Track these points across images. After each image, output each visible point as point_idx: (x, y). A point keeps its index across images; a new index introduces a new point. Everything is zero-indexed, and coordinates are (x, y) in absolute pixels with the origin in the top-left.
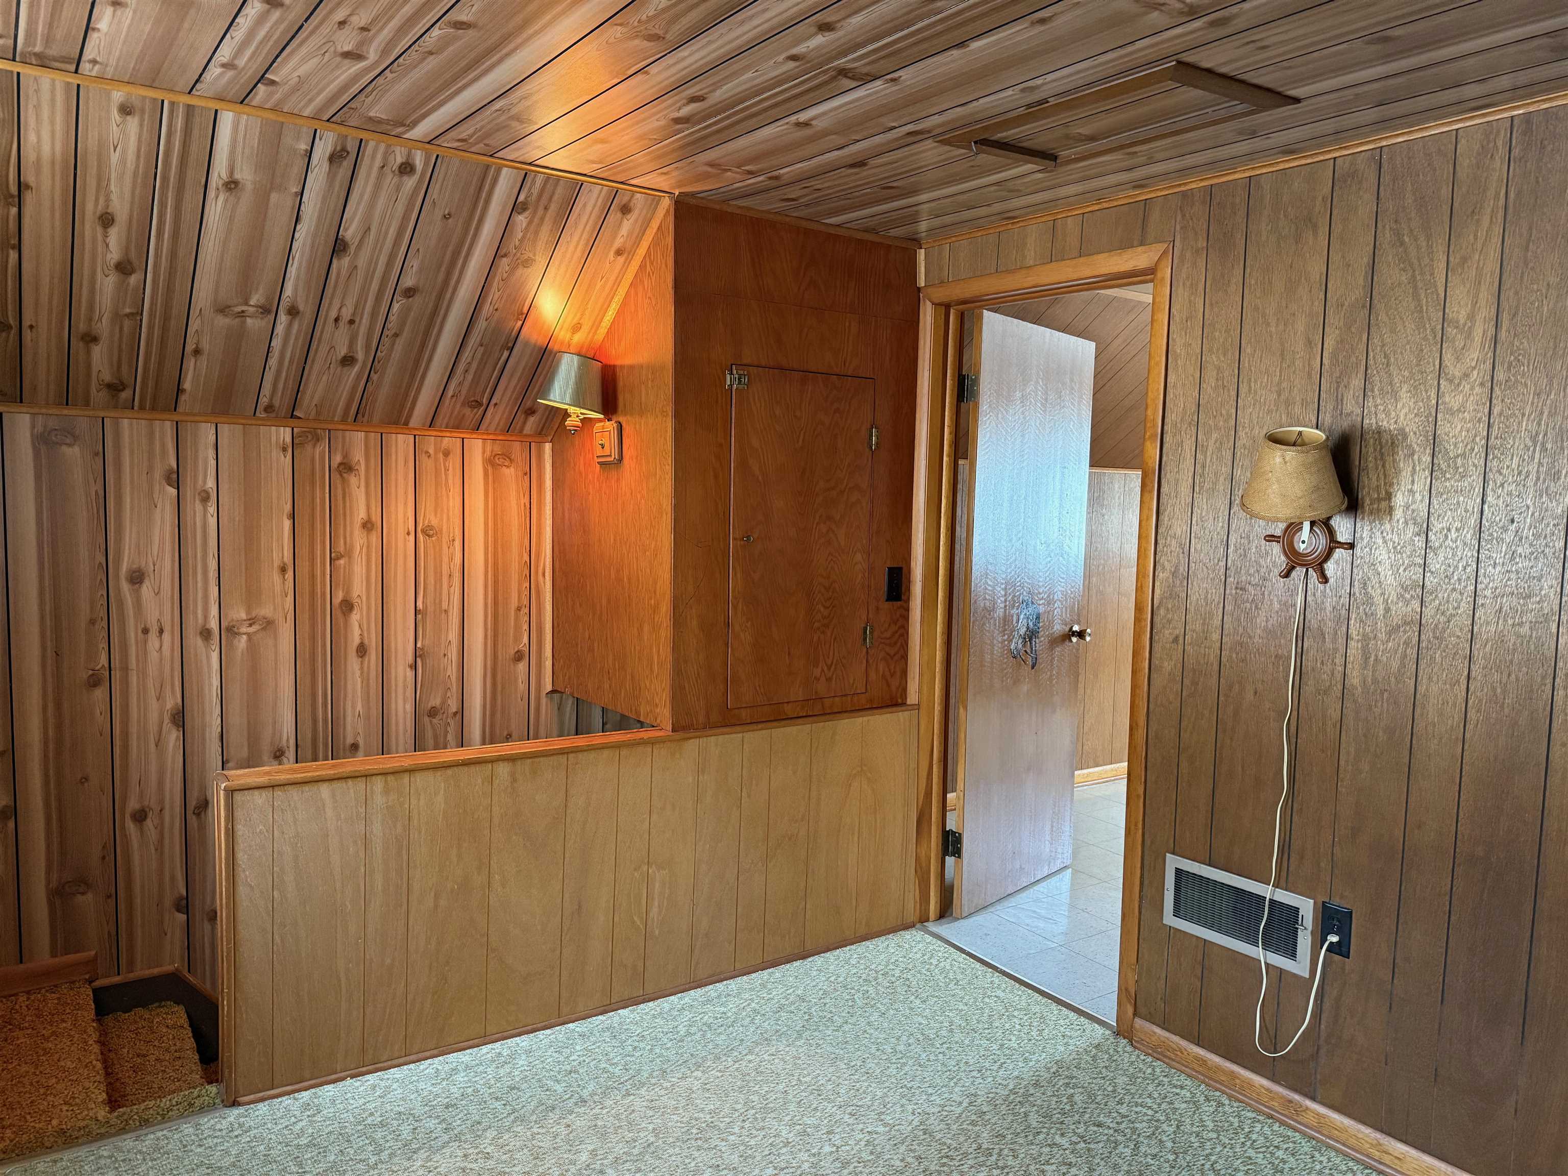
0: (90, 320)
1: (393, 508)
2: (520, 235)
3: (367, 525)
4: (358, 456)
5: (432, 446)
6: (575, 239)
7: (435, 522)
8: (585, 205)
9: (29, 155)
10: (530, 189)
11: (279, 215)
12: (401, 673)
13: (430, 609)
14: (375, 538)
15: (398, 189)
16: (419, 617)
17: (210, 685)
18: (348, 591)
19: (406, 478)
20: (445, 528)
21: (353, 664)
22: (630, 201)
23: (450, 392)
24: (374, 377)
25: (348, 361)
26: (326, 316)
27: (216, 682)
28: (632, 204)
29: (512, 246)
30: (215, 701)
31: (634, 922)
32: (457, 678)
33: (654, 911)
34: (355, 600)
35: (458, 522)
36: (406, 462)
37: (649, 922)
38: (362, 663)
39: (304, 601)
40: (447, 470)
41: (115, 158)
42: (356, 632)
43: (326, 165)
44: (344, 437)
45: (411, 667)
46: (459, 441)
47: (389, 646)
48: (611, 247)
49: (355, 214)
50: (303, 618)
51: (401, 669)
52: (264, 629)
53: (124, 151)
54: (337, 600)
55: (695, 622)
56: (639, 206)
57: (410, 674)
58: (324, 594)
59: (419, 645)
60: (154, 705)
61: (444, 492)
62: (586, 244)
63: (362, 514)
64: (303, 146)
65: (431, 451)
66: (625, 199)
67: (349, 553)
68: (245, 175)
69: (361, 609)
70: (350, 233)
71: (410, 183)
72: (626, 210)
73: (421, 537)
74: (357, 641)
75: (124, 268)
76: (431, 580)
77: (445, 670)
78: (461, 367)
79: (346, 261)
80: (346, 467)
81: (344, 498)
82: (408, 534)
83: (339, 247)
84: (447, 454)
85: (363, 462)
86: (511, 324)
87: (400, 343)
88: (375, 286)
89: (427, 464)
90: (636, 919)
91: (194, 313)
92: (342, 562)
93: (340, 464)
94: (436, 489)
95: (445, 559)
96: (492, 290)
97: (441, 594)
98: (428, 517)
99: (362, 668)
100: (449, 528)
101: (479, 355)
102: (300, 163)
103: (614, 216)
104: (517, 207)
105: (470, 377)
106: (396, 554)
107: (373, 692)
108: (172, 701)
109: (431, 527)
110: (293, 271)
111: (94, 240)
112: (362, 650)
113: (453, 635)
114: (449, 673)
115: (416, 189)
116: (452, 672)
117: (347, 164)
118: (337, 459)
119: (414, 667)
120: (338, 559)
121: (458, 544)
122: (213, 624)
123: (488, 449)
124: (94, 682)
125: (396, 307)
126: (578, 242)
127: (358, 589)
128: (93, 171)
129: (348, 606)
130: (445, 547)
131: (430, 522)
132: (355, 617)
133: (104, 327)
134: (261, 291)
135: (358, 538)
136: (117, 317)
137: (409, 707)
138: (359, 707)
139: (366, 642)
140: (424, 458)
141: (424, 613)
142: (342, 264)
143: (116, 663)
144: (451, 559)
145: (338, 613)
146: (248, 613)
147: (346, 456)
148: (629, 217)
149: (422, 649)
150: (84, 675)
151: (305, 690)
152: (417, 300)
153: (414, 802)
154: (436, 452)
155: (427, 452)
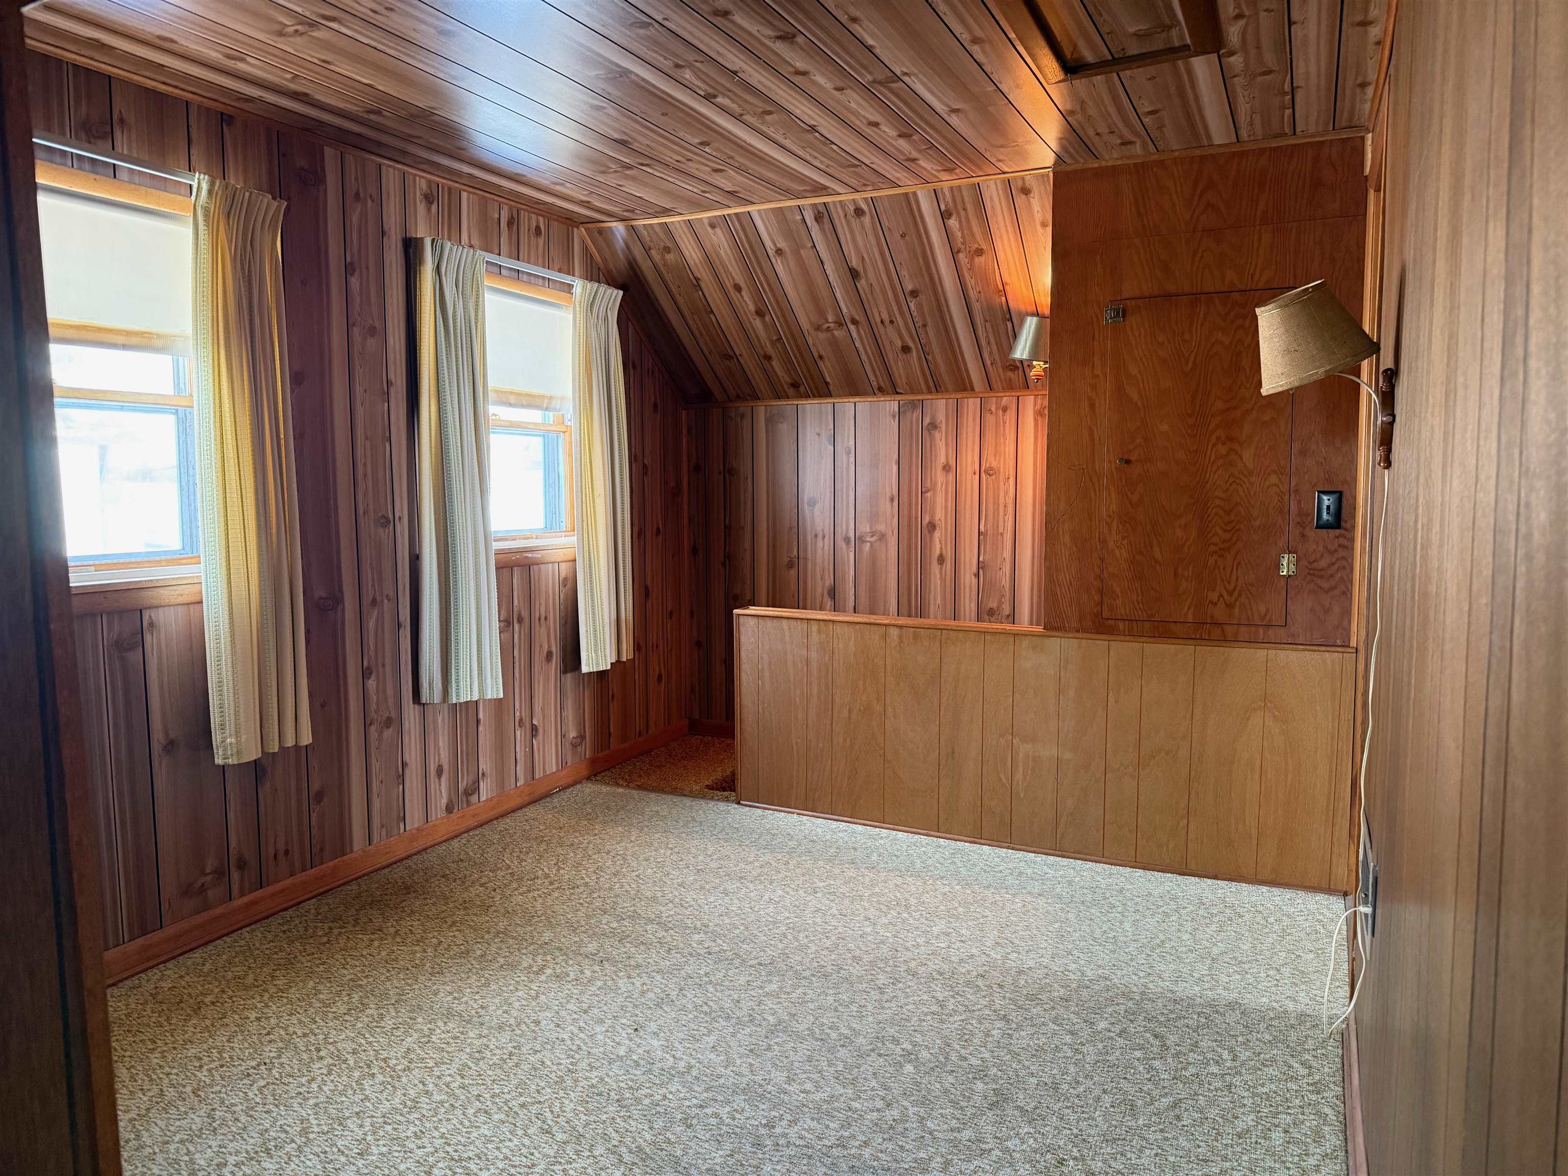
0: (762, 347)
1: (964, 454)
2: (959, 234)
3: (946, 468)
4: (941, 417)
5: (994, 406)
6: (1002, 225)
7: (994, 464)
8: (991, 198)
9: (691, 263)
10: (944, 199)
11: (812, 264)
12: (968, 579)
13: (990, 532)
14: (951, 477)
15: (863, 227)
16: (982, 537)
17: (849, 573)
18: (932, 516)
19: (974, 432)
20: (1002, 470)
21: (935, 568)
22: (1024, 183)
23: (988, 362)
24: (930, 358)
25: (906, 349)
26: (876, 322)
27: (852, 573)
28: (1027, 185)
29: (959, 242)
30: (851, 585)
31: (1000, 779)
32: (1010, 586)
33: (1019, 776)
34: (937, 522)
35: (1013, 463)
36: (974, 419)
37: (1014, 783)
38: (941, 569)
39: (904, 522)
40: (1004, 423)
41: (722, 252)
42: (938, 546)
43: (815, 223)
44: (932, 405)
45: (975, 575)
46: (1014, 400)
47: (959, 559)
48: (1034, 221)
49: (849, 251)
50: (904, 533)
51: (968, 575)
52: (880, 539)
53: (724, 248)
54: (925, 522)
55: (1067, 538)
56: (1033, 183)
57: (974, 581)
58: (916, 518)
59: (981, 559)
60: (820, 583)
61: (1002, 441)
62: (1013, 226)
63: (942, 460)
64: (799, 217)
65: (993, 409)
66: (1020, 183)
67: (933, 489)
68: (782, 244)
69: (941, 529)
70: (855, 263)
71: (867, 220)
72: (1026, 191)
73: (983, 475)
74: (938, 552)
75: (760, 313)
76: (991, 507)
77: (1001, 580)
78: (983, 343)
79: (863, 281)
80: (934, 426)
81: (931, 447)
82: (975, 473)
83: (854, 274)
84: (1005, 410)
85: (944, 421)
86: (998, 300)
87: (931, 331)
88: (890, 295)
89: (990, 420)
90: (1002, 777)
91: (806, 334)
92: (929, 494)
93: (929, 424)
94: (996, 436)
95: (1002, 494)
96: (968, 281)
97: (998, 521)
98: (990, 461)
99: (941, 573)
100: (1005, 469)
101: (990, 330)
102: (802, 228)
103: (1020, 200)
104: (945, 215)
105: (994, 347)
106: (966, 489)
107: (948, 590)
108: (829, 582)
109: (991, 468)
110: (838, 295)
111: (738, 299)
112: (941, 560)
113: (1007, 554)
114: (1003, 583)
115: (873, 223)
116: (1006, 582)
117: (826, 219)
118: (927, 420)
119: (977, 575)
120: (927, 492)
121: (1012, 481)
122: (852, 535)
123: (1039, 402)
124: (790, 565)
125: (912, 305)
126: (1006, 226)
127: (939, 515)
128: (718, 263)
129: (932, 526)
130: (1002, 483)
131: (990, 463)
132: (937, 535)
133: (770, 350)
134: (830, 311)
135: (940, 477)
136: (773, 343)
137: (974, 606)
138: (939, 601)
139: (944, 553)
140: (988, 415)
141: (985, 535)
142: (862, 284)
143: (801, 555)
144: (1006, 493)
145: (925, 531)
146: (871, 528)
147: (933, 418)
148: (1032, 195)
149: (983, 562)
150: (786, 560)
151: (904, 585)
152: (922, 298)
153: (835, 643)
154: (997, 409)
155: (990, 410)
